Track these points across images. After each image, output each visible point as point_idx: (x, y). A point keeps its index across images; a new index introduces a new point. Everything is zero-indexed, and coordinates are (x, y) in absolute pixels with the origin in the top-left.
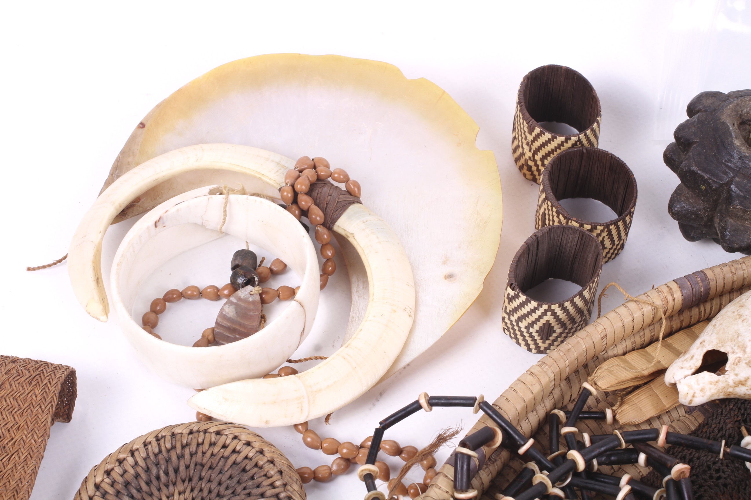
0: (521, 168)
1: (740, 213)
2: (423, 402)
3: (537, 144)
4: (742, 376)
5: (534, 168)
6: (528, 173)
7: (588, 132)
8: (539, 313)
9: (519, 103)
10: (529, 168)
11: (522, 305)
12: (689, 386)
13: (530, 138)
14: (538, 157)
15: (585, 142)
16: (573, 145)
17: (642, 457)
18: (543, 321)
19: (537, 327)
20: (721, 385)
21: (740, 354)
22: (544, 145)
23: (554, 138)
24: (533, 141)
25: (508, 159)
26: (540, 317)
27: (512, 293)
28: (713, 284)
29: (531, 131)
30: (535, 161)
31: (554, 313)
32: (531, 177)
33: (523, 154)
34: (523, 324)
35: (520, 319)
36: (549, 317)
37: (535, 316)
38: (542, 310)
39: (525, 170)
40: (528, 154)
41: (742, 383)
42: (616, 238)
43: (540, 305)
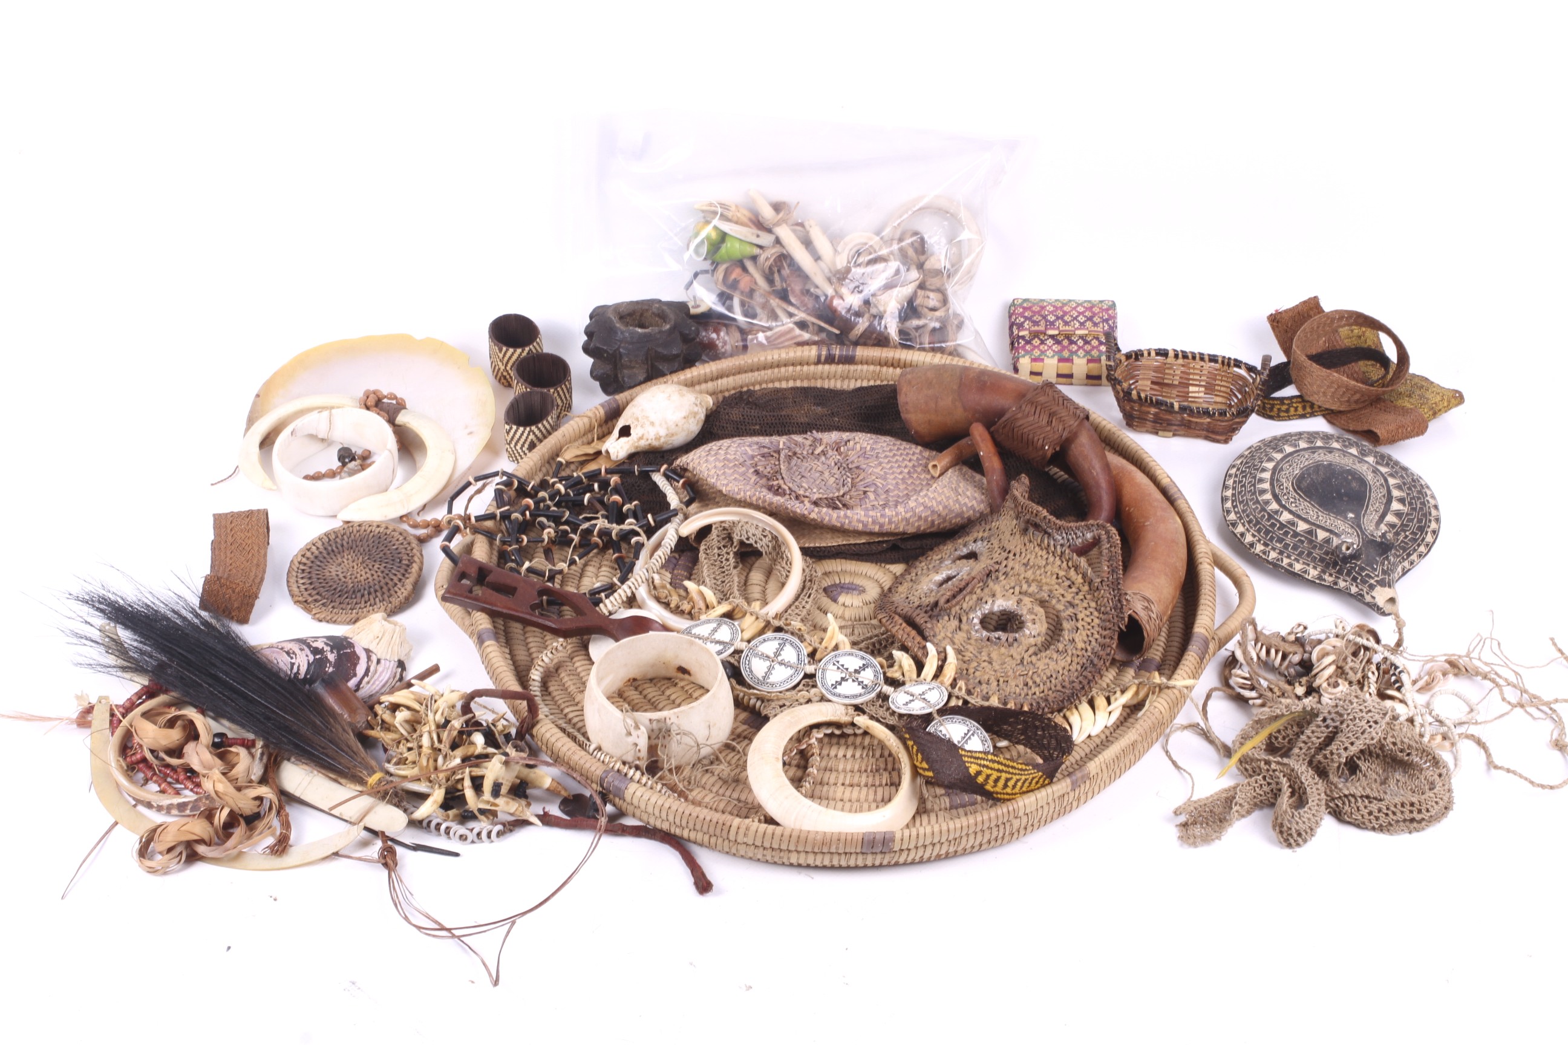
0: (500, 381)
1: (628, 364)
2: (472, 480)
3: (506, 359)
4: (640, 435)
5: (508, 377)
6: (505, 381)
7: (535, 344)
8: (525, 435)
9: (490, 337)
10: (505, 377)
11: (515, 433)
12: (614, 447)
13: (501, 356)
14: (508, 368)
15: (534, 351)
16: (528, 353)
17: (596, 486)
18: (529, 440)
19: (526, 446)
20: (631, 443)
21: (636, 423)
22: (510, 358)
23: (515, 351)
24: (503, 358)
25: (491, 377)
26: (527, 438)
27: (507, 427)
28: (620, 402)
29: (500, 350)
30: (507, 371)
31: (534, 433)
32: (506, 384)
33: (499, 369)
34: (519, 445)
35: (516, 444)
36: (531, 437)
37: (524, 437)
38: (527, 432)
39: (503, 380)
40: (503, 368)
41: (641, 438)
42: (563, 397)
43: (525, 429)
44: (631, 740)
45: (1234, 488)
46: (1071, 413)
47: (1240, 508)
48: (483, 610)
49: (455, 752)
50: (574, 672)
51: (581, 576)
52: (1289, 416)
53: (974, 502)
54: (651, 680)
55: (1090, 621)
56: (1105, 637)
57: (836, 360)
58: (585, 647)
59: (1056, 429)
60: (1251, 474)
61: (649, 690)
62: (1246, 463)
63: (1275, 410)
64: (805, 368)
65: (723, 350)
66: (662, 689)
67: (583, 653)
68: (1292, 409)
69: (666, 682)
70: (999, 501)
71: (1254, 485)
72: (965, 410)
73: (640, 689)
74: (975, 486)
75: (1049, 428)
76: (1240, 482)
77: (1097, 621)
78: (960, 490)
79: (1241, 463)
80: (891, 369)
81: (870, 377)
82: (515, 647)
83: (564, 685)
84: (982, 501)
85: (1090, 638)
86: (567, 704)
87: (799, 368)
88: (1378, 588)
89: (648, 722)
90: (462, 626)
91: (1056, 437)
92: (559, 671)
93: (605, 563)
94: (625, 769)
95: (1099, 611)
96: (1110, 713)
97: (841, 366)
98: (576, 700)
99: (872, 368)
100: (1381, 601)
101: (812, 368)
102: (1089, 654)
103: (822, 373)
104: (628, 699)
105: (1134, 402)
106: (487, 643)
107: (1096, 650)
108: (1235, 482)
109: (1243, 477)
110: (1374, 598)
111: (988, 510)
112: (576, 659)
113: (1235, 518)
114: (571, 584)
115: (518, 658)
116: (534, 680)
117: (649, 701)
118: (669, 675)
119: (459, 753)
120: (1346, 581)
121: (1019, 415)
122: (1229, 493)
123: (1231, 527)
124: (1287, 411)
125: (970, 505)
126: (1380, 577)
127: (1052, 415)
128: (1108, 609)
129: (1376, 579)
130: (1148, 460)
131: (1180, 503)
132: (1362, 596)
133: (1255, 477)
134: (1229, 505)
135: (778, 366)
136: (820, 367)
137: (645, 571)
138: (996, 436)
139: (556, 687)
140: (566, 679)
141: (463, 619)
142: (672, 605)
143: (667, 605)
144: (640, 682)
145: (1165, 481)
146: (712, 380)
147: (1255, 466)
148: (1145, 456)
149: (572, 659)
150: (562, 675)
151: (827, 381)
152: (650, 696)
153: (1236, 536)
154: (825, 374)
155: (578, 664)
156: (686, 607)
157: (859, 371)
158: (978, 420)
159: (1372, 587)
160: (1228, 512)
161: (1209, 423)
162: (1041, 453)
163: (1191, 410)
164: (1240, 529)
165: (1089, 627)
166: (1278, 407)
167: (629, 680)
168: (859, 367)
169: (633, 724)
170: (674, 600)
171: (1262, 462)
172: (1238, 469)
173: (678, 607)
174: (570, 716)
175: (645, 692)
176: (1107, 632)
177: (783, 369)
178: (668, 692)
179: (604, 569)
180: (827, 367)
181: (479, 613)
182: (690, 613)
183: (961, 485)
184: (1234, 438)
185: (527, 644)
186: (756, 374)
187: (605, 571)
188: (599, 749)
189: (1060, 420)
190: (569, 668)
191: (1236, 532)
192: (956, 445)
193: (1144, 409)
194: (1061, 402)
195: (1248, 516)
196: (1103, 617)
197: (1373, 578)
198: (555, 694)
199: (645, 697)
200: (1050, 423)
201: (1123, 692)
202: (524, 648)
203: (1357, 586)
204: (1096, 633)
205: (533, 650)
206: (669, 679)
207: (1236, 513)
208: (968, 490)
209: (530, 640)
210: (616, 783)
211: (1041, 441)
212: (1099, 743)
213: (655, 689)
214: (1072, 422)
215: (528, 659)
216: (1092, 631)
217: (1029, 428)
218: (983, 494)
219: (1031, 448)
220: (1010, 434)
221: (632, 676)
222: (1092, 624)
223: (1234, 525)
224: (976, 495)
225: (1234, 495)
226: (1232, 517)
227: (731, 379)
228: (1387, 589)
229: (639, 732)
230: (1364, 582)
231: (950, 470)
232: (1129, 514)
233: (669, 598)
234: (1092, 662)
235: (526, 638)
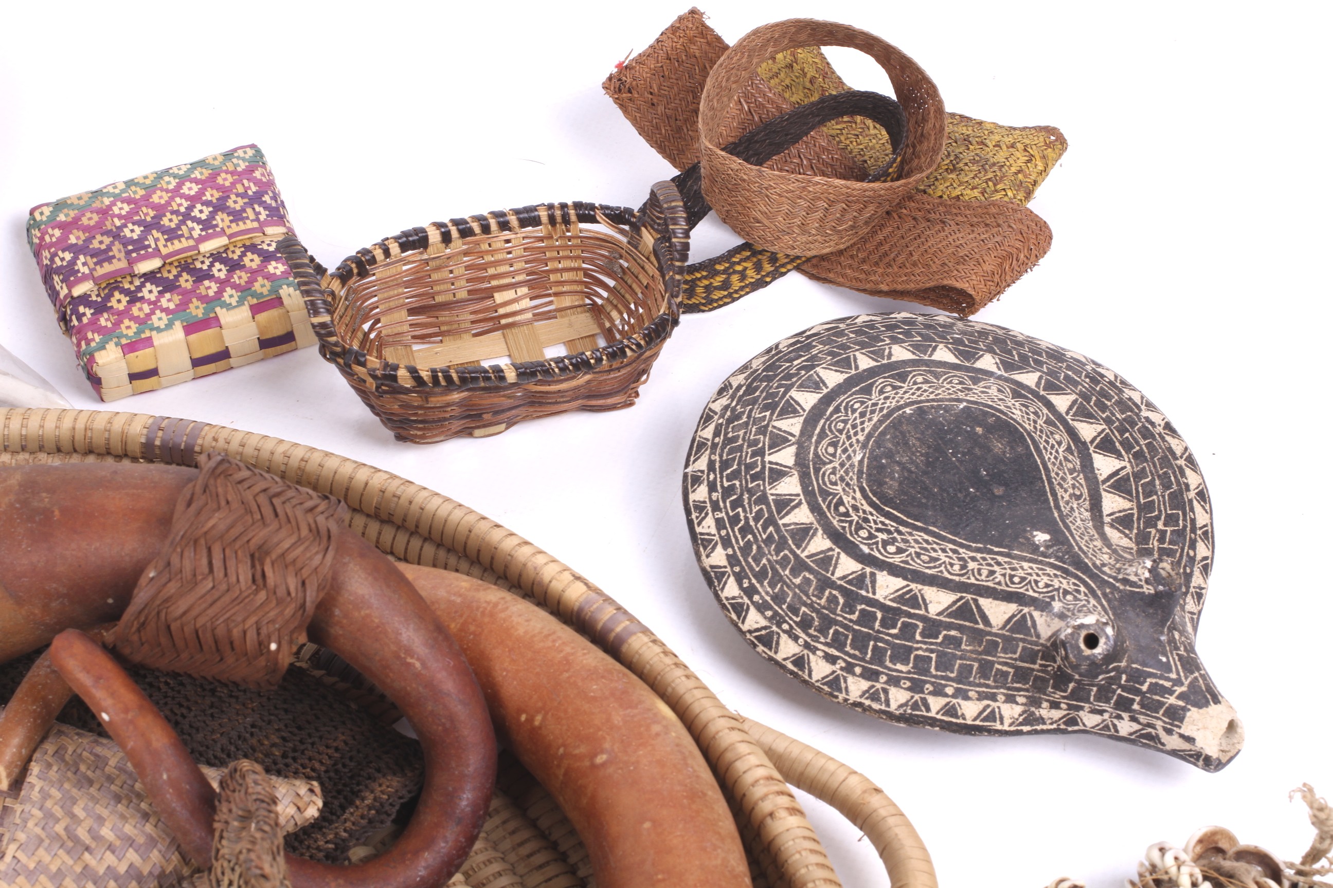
45: (726, 543)
46: (305, 532)
47: (765, 591)
52: (730, 295)
53: (132, 856)
59: (281, 592)
60: (751, 492)
62: (725, 465)
63: (699, 290)
68: (735, 278)
70: (197, 834)
71: (771, 521)
72: (19, 602)
74: (118, 799)
75: (262, 595)
76: (735, 520)
78: (82, 833)
79: (711, 465)
84: (152, 842)
88: (1193, 714)
91: (289, 612)
100: (1209, 744)
105: (407, 391)
108: (719, 524)
109: (735, 505)
110: (1190, 740)
111: (175, 858)
113: (764, 623)
120: (1101, 712)
121: (172, 588)
122: (719, 557)
123: (761, 648)
124: (726, 285)
125: (122, 868)
126: (1187, 683)
127: (257, 557)
129: (1179, 690)
131: (637, 644)
132: (1155, 738)
133: (763, 499)
134: (731, 589)
138: (127, 651)
145: (574, 594)
147: (749, 467)
153: (783, 667)
158: (59, 627)
159: (1175, 715)
160: (740, 610)
161: (588, 382)
162: (262, 662)
163: (547, 372)
164: (787, 649)
166: (706, 282)
171: (761, 453)
172: (712, 488)
183: (78, 811)
189: (283, 562)
191: (779, 657)
192: (20, 692)
193: (435, 401)
194: (267, 511)
195: (794, 610)
197: (1171, 692)
200: (259, 580)
203: (1133, 719)
207: (762, 608)
208: (100, 820)
211: (251, 635)
214: (317, 559)
217: (211, 612)
218: (146, 816)
219: (230, 659)
220: (164, 640)
223: (768, 640)
224: (128, 829)
225: (732, 560)
226: (754, 620)
228: (1213, 708)
230: (1151, 707)
231: (35, 768)
232: (535, 733)
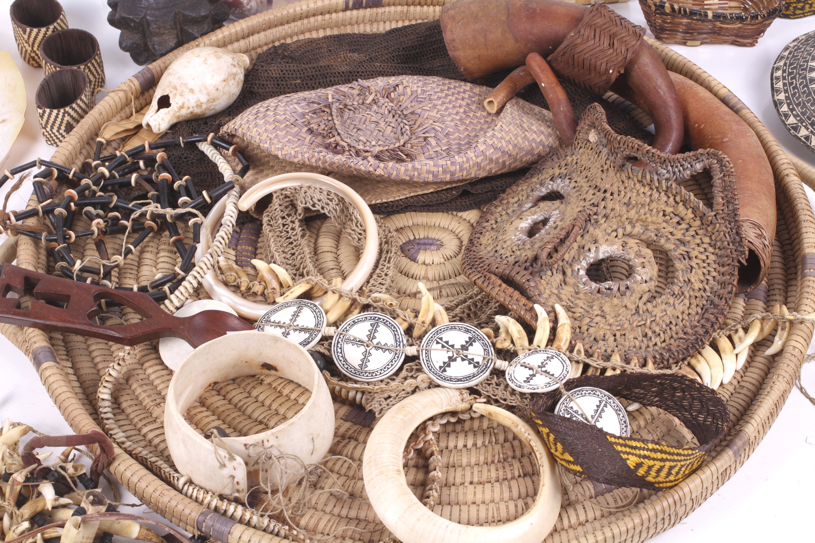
0: (29, 62)
1: (157, 31)
2: (8, 174)
3: (31, 39)
4: (180, 104)
5: (36, 58)
6: (34, 62)
7: (59, 21)
8: (60, 117)
9: (12, 20)
10: (33, 59)
11: (49, 116)
12: (155, 120)
13: (26, 37)
14: (35, 49)
15: (59, 29)
16: (53, 31)
17: (141, 163)
18: (65, 122)
19: (63, 128)
20: (171, 113)
21: (175, 92)
22: (35, 38)
23: (39, 31)
24: (28, 39)
25: (20, 60)
26: (62, 119)
27: (40, 111)
28: (154, 71)
29: (25, 32)
30: (35, 52)
31: (69, 114)
32: (36, 65)
33: (26, 51)
34: (55, 129)
35: (52, 128)
36: (67, 118)
37: (59, 120)
38: (61, 114)
39: (32, 62)
40: (29, 49)
41: (182, 107)
42: (95, 73)
43: (59, 111)
44: (226, 472)
45: (786, 91)
46: (631, 32)
47: (798, 110)
48: (35, 325)
49: (21, 510)
50: (146, 381)
51: (139, 265)
52: (803, 14)
53: (542, 137)
54: (234, 380)
55: (705, 258)
56: (723, 274)
57: (364, 5)
58: (156, 349)
59: (619, 51)
60: (800, 75)
61: (234, 393)
62: (791, 64)
63: (791, 8)
64: (334, 15)
65: (249, 7)
66: (248, 389)
67: (154, 356)
68: (807, 6)
69: (250, 380)
70: (569, 133)
71: (806, 86)
72: (517, 41)
73: (223, 392)
74: (539, 120)
75: (611, 51)
76: (791, 84)
77: (712, 257)
78: (525, 126)
79: (785, 64)
80: (418, 8)
81: (398, 18)
82: (78, 359)
83: (137, 398)
84: (550, 135)
85: (708, 277)
86: (144, 422)
87: (327, 16)
89: (243, 448)
90: (16, 342)
91: (620, 59)
92: (130, 382)
93: (163, 247)
94: (224, 505)
95: (714, 246)
96: (737, 355)
97: (368, 10)
98: (154, 415)
99: (399, 8)
101: (341, 15)
102: (709, 294)
103: (351, 19)
104: (212, 408)
105: (667, 14)
106: (45, 365)
107: (715, 288)
108: (785, 85)
109: (792, 79)
111: (557, 143)
112: (147, 365)
113: (795, 122)
114: (129, 275)
115: (83, 372)
116: (103, 400)
117: (236, 406)
118: (252, 373)
119: (27, 510)
121: (579, 41)
122: (782, 96)
123: (792, 131)
124: (803, 8)
125: (538, 140)
127: (612, 37)
128: (726, 243)
130: (699, 71)
131: (744, 112)
133: (805, 78)
134: (785, 108)
135: (307, 17)
136: (348, 13)
137: (209, 257)
138: (554, 65)
139: (130, 403)
140: (139, 391)
141: (15, 334)
142: (243, 288)
143: (236, 288)
144: (222, 385)
145: (723, 92)
146: (243, 38)
147: (801, 66)
148: (695, 68)
149: (142, 365)
150: (134, 386)
151: (356, 26)
152: (235, 400)
153: (800, 139)
154: (354, 20)
155: (149, 371)
156: (258, 288)
157: (386, 13)
158: (532, 51)
160: (787, 116)
161: (740, 28)
162: (604, 77)
163: (725, 17)
164: (803, 132)
165: (705, 265)
166: (795, 5)
167: (210, 385)
168: (387, 9)
169: (227, 456)
170: (244, 282)
171: (807, 62)
172: (784, 71)
173: (249, 289)
174: (150, 436)
175: (229, 396)
176: (726, 268)
177: (312, 19)
178: (255, 393)
179: (162, 254)
180: (355, 12)
181: (31, 329)
182: (263, 294)
183: (524, 119)
184: (759, 40)
185: (90, 352)
186: (286, 26)
187: (164, 256)
188: (190, 482)
189: (621, 40)
190: (141, 377)
191: (799, 135)
192: (508, 77)
193: (677, 20)
194: (618, 22)
195: (809, 118)
196: (720, 253)
198: (129, 411)
199: (230, 401)
200: (611, 45)
201: (746, 330)
202: (87, 358)
204: (713, 270)
205: (98, 360)
206: (254, 376)
207: (795, 116)
208: (532, 124)
209: (93, 348)
210: (217, 526)
211: (604, 65)
212: (733, 391)
213: (241, 390)
214: (634, 43)
215: (94, 371)
216: (709, 268)
217: (591, 53)
218: (549, 127)
219: (593, 74)
220: (570, 61)
221: (212, 380)
222: (708, 261)
223: (796, 128)
224: (542, 129)
225: (787, 98)
226: (792, 120)
227: (262, 34)
229: (234, 463)
231: (508, 106)
232: (700, 131)
233: (238, 280)
234: (712, 302)
235: (89, 346)
